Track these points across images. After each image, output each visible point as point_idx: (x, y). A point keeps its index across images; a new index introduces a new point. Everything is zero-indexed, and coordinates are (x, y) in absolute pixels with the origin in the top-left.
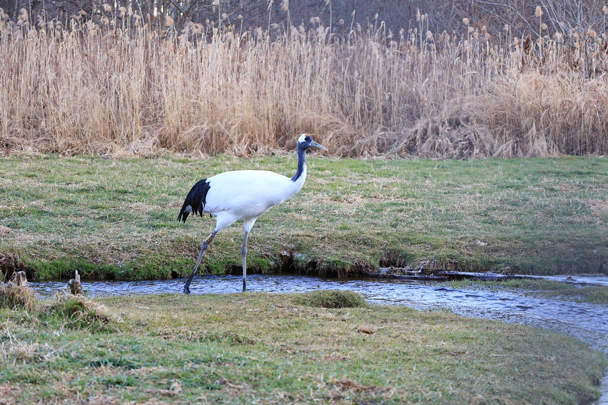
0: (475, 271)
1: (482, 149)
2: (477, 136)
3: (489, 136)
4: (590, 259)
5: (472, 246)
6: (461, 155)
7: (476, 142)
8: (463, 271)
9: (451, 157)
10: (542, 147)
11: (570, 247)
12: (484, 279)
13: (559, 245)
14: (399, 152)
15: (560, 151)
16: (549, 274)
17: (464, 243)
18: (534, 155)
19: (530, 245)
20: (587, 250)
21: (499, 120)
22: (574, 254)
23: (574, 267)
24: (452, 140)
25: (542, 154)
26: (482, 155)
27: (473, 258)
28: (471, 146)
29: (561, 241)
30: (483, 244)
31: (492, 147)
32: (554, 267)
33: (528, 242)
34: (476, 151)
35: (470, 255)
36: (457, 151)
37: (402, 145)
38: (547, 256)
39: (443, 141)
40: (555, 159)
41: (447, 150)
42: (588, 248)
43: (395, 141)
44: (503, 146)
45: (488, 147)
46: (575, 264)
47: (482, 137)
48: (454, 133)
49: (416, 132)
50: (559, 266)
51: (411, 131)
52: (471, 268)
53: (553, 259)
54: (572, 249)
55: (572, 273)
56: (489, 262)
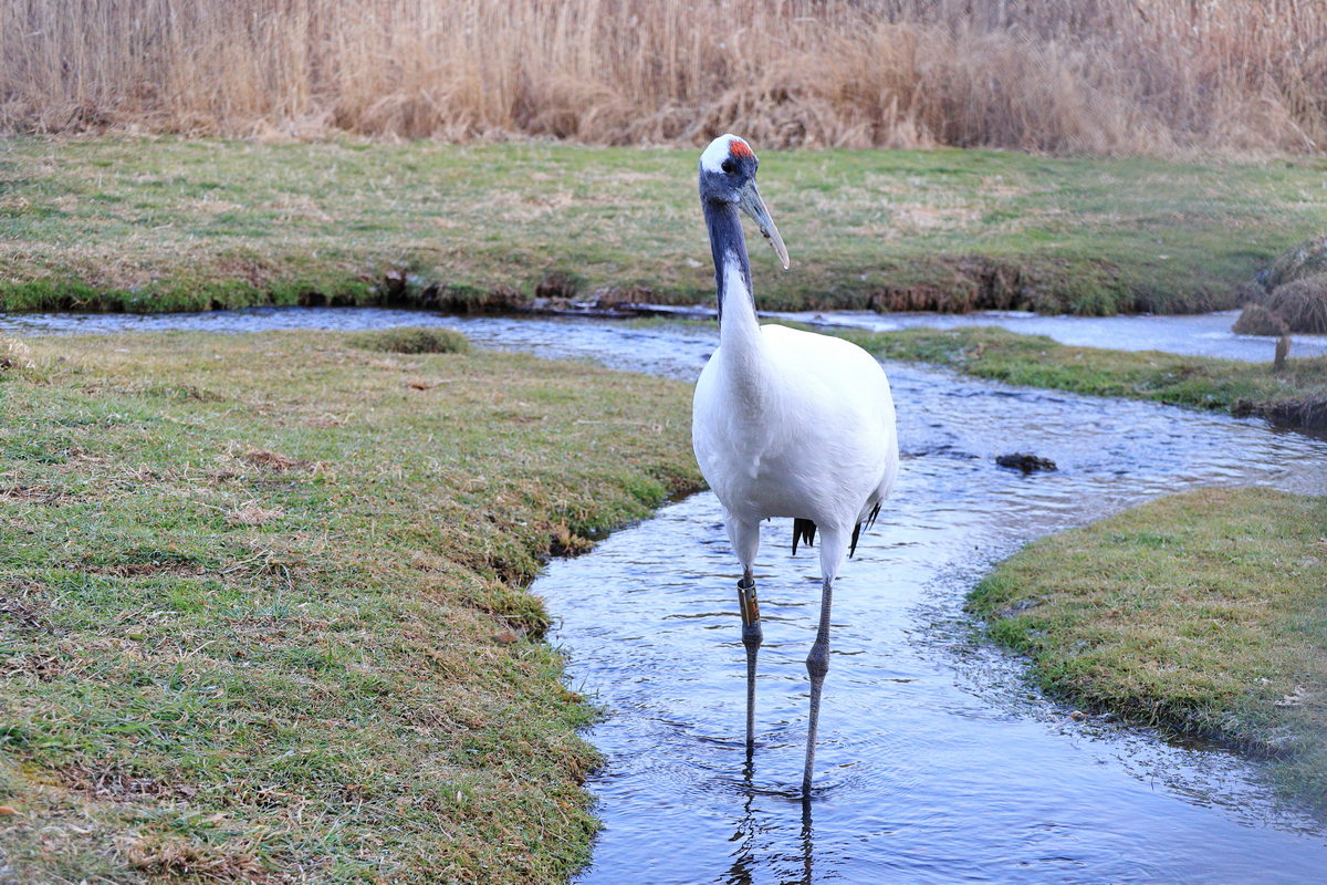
0: (678, 303)
1: (820, 136)
2: (812, 116)
3: (831, 115)
4: (854, 289)
5: (679, 268)
6: (787, 144)
7: (810, 126)
8: (659, 303)
9: (770, 147)
10: (908, 134)
11: (827, 270)
12: (685, 316)
13: (811, 268)
14: (694, 139)
15: (937, 139)
16: (788, 310)
17: (668, 263)
18: (895, 146)
19: (768, 267)
20: (851, 276)
21: (848, 93)
22: (832, 282)
23: (829, 301)
24: (774, 122)
25: (909, 145)
26: (818, 146)
27: (676, 285)
28: (801, 130)
29: (815, 261)
30: (695, 264)
31: (834, 131)
32: (798, 301)
33: (765, 262)
34: (810, 138)
35: (673, 281)
36: (780, 139)
37: (699, 128)
38: (789, 282)
39: (763, 123)
40: (926, 152)
41: (766, 137)
42: (853, 272)
43: (690, 121)
44: (851, 132)
45: (828, 133)
46: (831, 296)
47: (820, 117)
48: (779, 111)
49: (720, 110)
50: (806, 299)
51: (713, 107)
52: (671, 300)
53: (799, 288)
54: (829, 274)
55: (825, 309)
56: (699, 292)
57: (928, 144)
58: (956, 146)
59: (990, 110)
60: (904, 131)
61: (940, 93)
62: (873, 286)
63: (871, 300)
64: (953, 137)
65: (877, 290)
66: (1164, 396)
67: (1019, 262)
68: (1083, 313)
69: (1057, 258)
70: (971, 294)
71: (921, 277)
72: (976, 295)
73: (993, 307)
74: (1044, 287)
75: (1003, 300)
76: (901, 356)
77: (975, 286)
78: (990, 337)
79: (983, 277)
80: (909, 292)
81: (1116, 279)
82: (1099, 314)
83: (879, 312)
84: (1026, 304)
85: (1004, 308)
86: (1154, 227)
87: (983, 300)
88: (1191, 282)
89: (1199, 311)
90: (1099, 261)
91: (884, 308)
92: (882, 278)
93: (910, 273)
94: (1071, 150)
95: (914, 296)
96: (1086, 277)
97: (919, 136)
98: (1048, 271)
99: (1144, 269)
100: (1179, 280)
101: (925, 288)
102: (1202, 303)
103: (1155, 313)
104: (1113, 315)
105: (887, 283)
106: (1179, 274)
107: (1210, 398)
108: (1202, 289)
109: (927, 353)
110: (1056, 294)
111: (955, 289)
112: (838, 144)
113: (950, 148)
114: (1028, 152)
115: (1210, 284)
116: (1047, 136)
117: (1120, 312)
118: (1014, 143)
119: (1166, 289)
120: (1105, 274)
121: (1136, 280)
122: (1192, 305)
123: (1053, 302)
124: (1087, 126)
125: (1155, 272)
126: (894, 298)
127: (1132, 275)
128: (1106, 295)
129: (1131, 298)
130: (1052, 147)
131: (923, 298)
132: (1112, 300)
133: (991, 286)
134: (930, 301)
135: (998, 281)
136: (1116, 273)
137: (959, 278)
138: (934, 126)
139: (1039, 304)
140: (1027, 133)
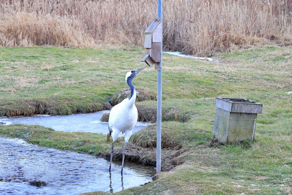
1: (1, 43)
4: (1, 110)
15: (33, 43)
26: (1, 46)
40: (30, 47)
42: (1, 106)
47: (1, 38)
57: (31, 45)
58: (39, 45)
59: (47, 35)
60: (25, 42)
61: (34, 31)
62: (6, 110)
63: (6, 114)
64: (38, 43)
65: (7, 111)
66: (79, 150)
67: (46, 101)
68: (63, 114)
69: (56, 99)
70: (33, 111)
71: (19, 106)
72: (34, 111)
73: (39, 113)
74: (52, 108)
75: (41, 112)
76: (12, 135)
77: (34, 108)
78: (35, 129)
79: (36, 105)
80: (16, 111)
81: (72, 104)
82: (67, 114)
83: (8, 117)
84: (48, 113)
85: (42, 114)
86: (83, 84)
87: (36, 112)
88: (91, 104)
89: (94, 112)
90: (67, 99)
91: (9, 115)
92: (9, 108)
93: (16, 105)
94: (69, 46)
95: (17, 112)
96: (64, 104)
97: (29, 43)
98: (53, 103)
99: (79, 101)
100: (88, 103)
101: (20, 110)
102: (94, 109)
103: (82, 113)
104: (71, 114)
105: (10, 109)
106: (88, 101)
107: (91, 151)
108: (94, 106)
109: (19, 134)
110: (56, 110)
111: (29, 110)
112: (6, 46)
113: (37, 46)
114: (58, 47)
115: (96, 104)
116: (63, 42)
117: (73, 113)
118: (54, 44)
119: (84, 106)
120: (69, 103)
121: (77, 104)
122: (92, 110)
123: (55, 112)
124: (73, 39)
125: (82, 101)
126: (12, 113)
127: (76, 103)
128: (69, 109)
129: (76, 109)
130: (64, 45)
131: (20, 112)
132: (71, 110)
133: (38, 108)
134: (22, 113)
135: (40, 106)
136: (72, 102)
137: (30, 106)
138: (33, 40)
139: (51, 113)
140: (57, 41)
